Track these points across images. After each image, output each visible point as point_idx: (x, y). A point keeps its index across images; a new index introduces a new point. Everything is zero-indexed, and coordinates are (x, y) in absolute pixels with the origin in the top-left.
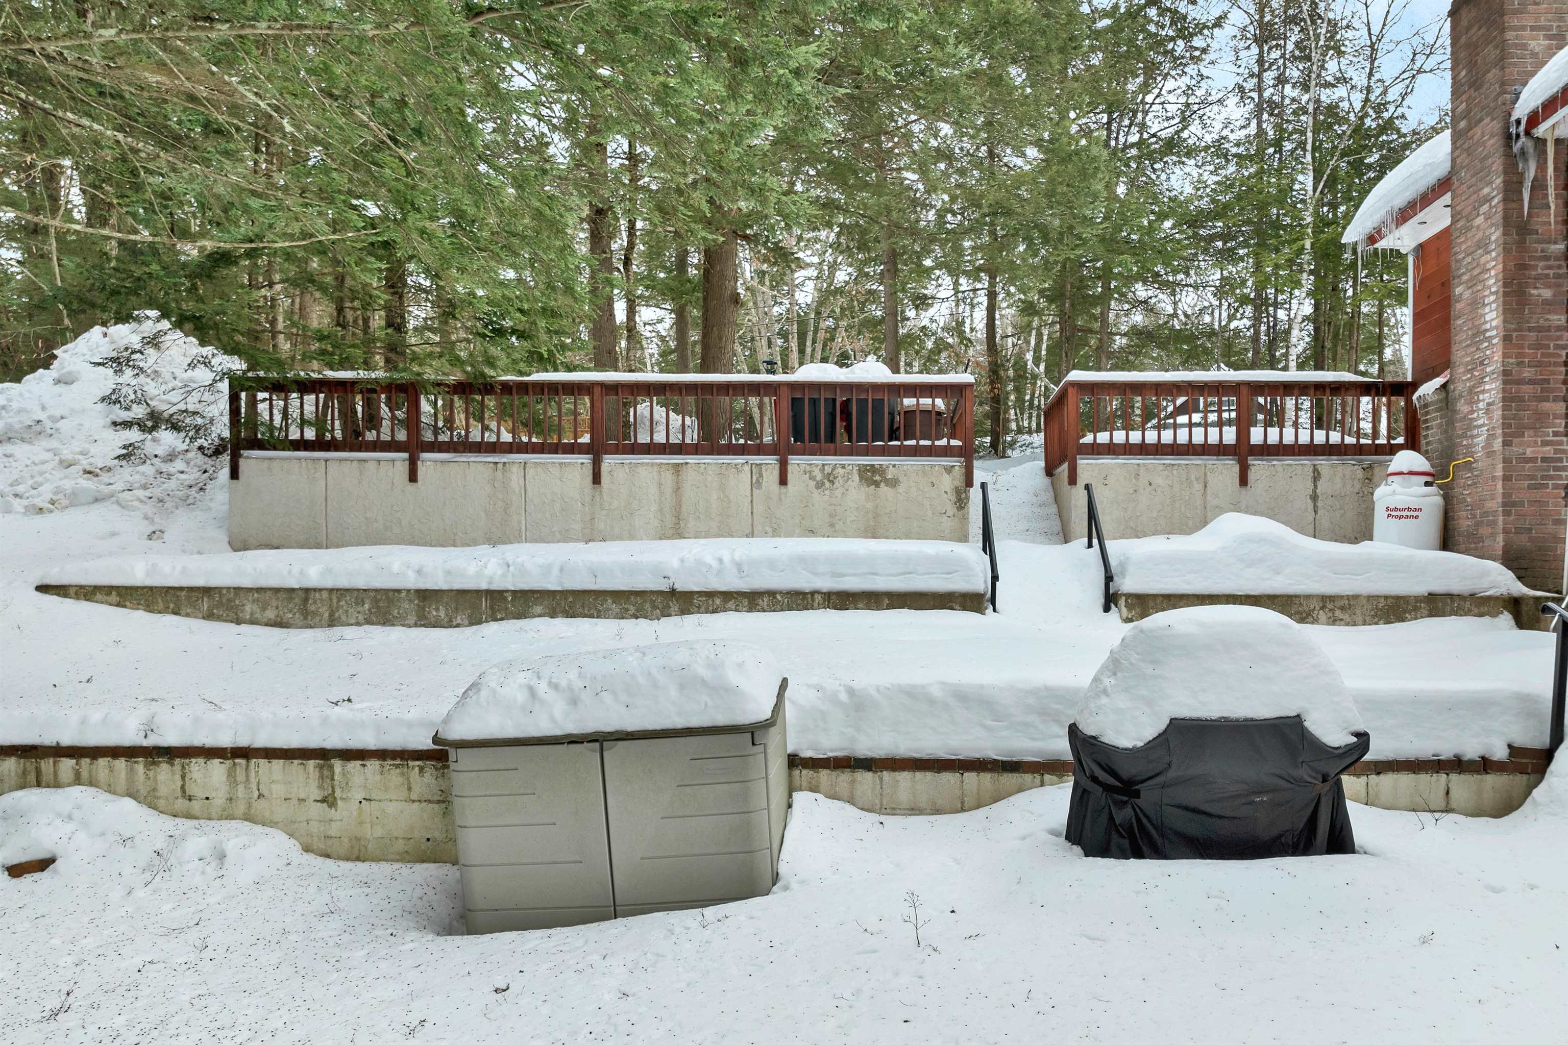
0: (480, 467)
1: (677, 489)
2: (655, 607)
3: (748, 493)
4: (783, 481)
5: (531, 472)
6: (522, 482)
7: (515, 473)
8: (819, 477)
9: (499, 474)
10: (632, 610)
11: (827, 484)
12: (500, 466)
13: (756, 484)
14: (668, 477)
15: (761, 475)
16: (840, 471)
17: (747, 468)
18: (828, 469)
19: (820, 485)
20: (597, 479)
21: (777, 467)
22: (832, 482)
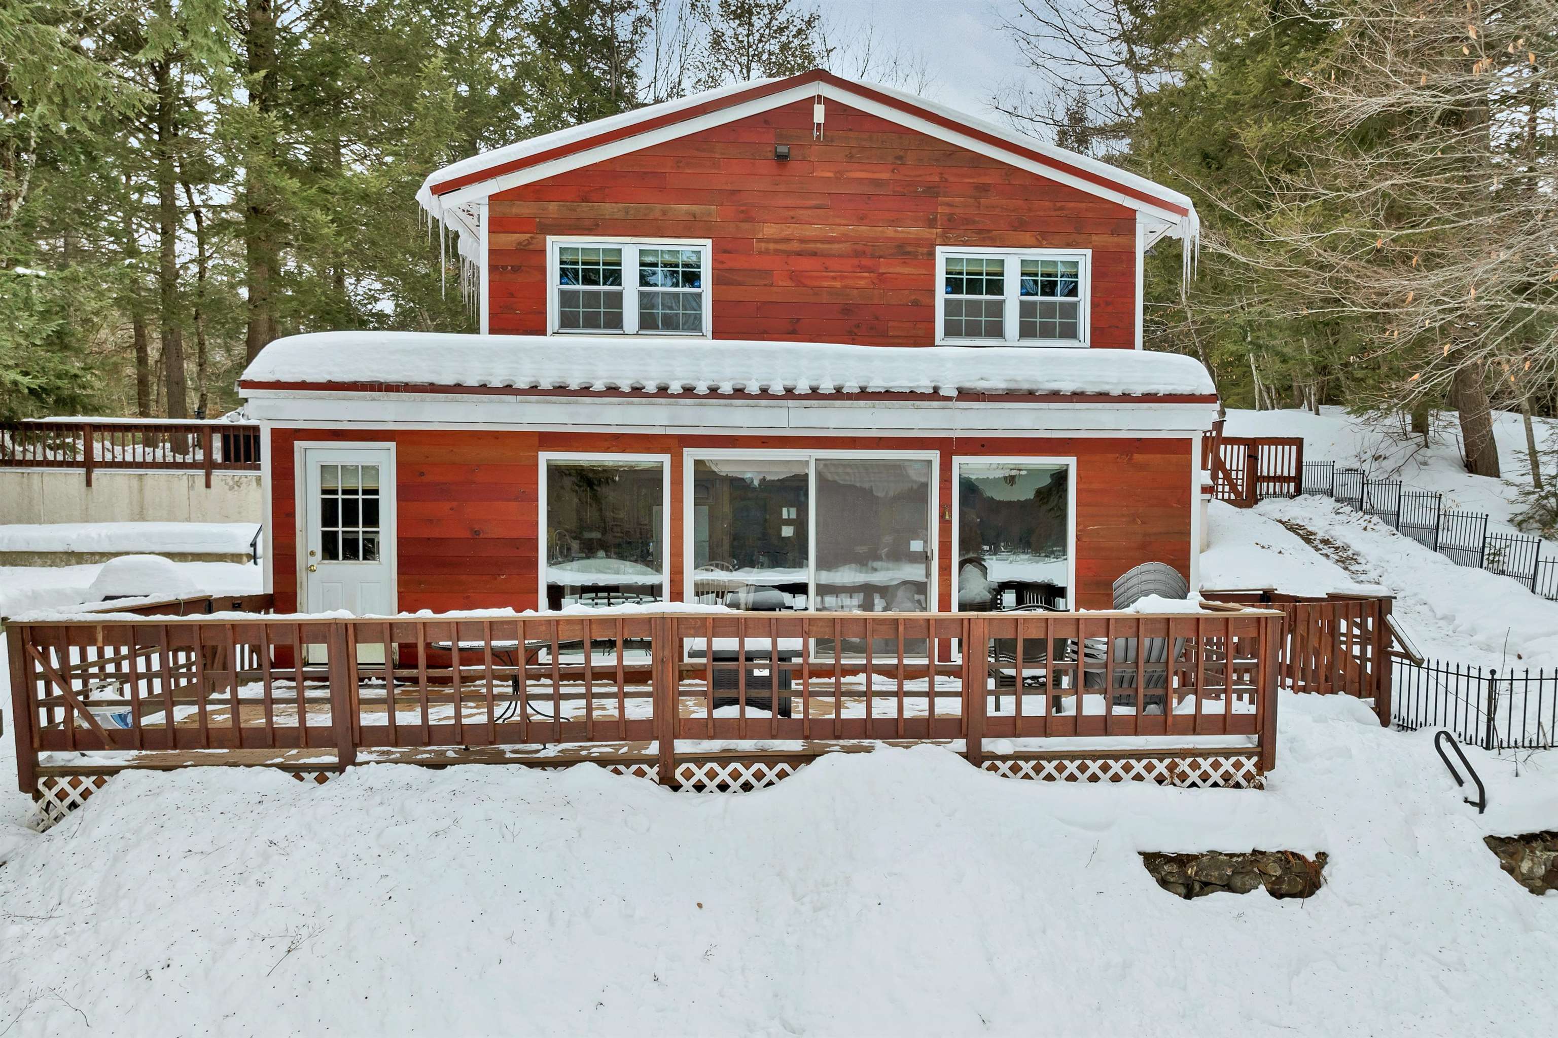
0: (13, 476)
1: (141, 490)
2: (62, 561)
3: (186, 492)
4: (208, 485)
5: (46, 479)
6: (40, 484)
7: (36, 480)
8: (231, 483)
9: (25, 480)
10: (49, 562)
11: (236, 488)
12: (26, 475)
13: (191, 487)
14: (135, 483)
15: (194, 482)
16: (244, 479)
17: (185, 477)
18: (236, 479)
19: (231, 488)
20: (89, 483)
21: (204, 477)
22: (239, 486)
